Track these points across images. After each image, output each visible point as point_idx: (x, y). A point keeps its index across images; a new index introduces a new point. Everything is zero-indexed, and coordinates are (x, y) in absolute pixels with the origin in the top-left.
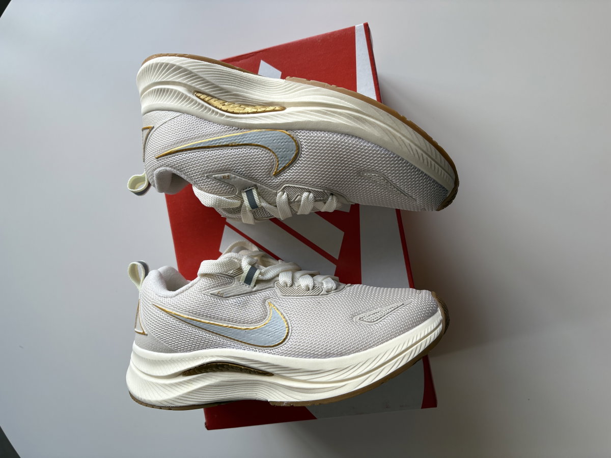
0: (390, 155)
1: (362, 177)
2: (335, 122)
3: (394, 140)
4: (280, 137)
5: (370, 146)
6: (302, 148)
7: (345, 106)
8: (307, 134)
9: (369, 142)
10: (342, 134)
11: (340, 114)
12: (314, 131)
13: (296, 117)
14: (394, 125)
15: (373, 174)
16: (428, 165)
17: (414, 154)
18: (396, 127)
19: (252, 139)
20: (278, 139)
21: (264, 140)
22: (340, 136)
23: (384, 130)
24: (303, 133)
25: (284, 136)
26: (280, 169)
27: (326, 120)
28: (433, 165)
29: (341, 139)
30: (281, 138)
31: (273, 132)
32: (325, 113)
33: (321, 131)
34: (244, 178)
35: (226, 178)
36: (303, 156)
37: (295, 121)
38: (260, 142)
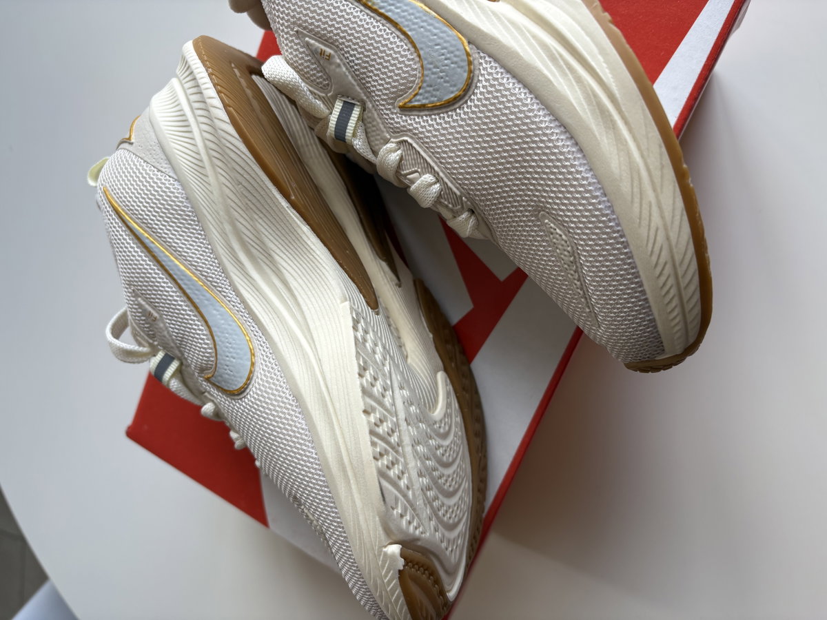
0: (610, 220)
1: (538, 220)
2: (559, 87)
3: (637, 200)
4: (452, 46)
5: (587, 178)
6: (474, 93)
7: (598, 70)
8: (497, 73)
9: (591, 170)
10: (556, 119)
11: (579, 80)
12: (514, 77)
13: (501, 27)
14: (657, 174)
15: (558, 231)
16: (662, 288)
17: (652, 252)
18: (657, 181)
19: (404, 17)
20: (445, 48)
21: (421, 33)
22: (551, 121)
23: (632, 168)
24: (491, 68)
25: (458, 50)
26: (416, 103)
27: (546, 72)
28: (671, 295)
29: (547, 128)
30: (451, 49)
31: (445, 29)
32: (553, 58)
33: (525, 86)
34: (353, 77)
35: (325, 57)
36: (466, 109)
37: (492, 34)
38: (414, 32)
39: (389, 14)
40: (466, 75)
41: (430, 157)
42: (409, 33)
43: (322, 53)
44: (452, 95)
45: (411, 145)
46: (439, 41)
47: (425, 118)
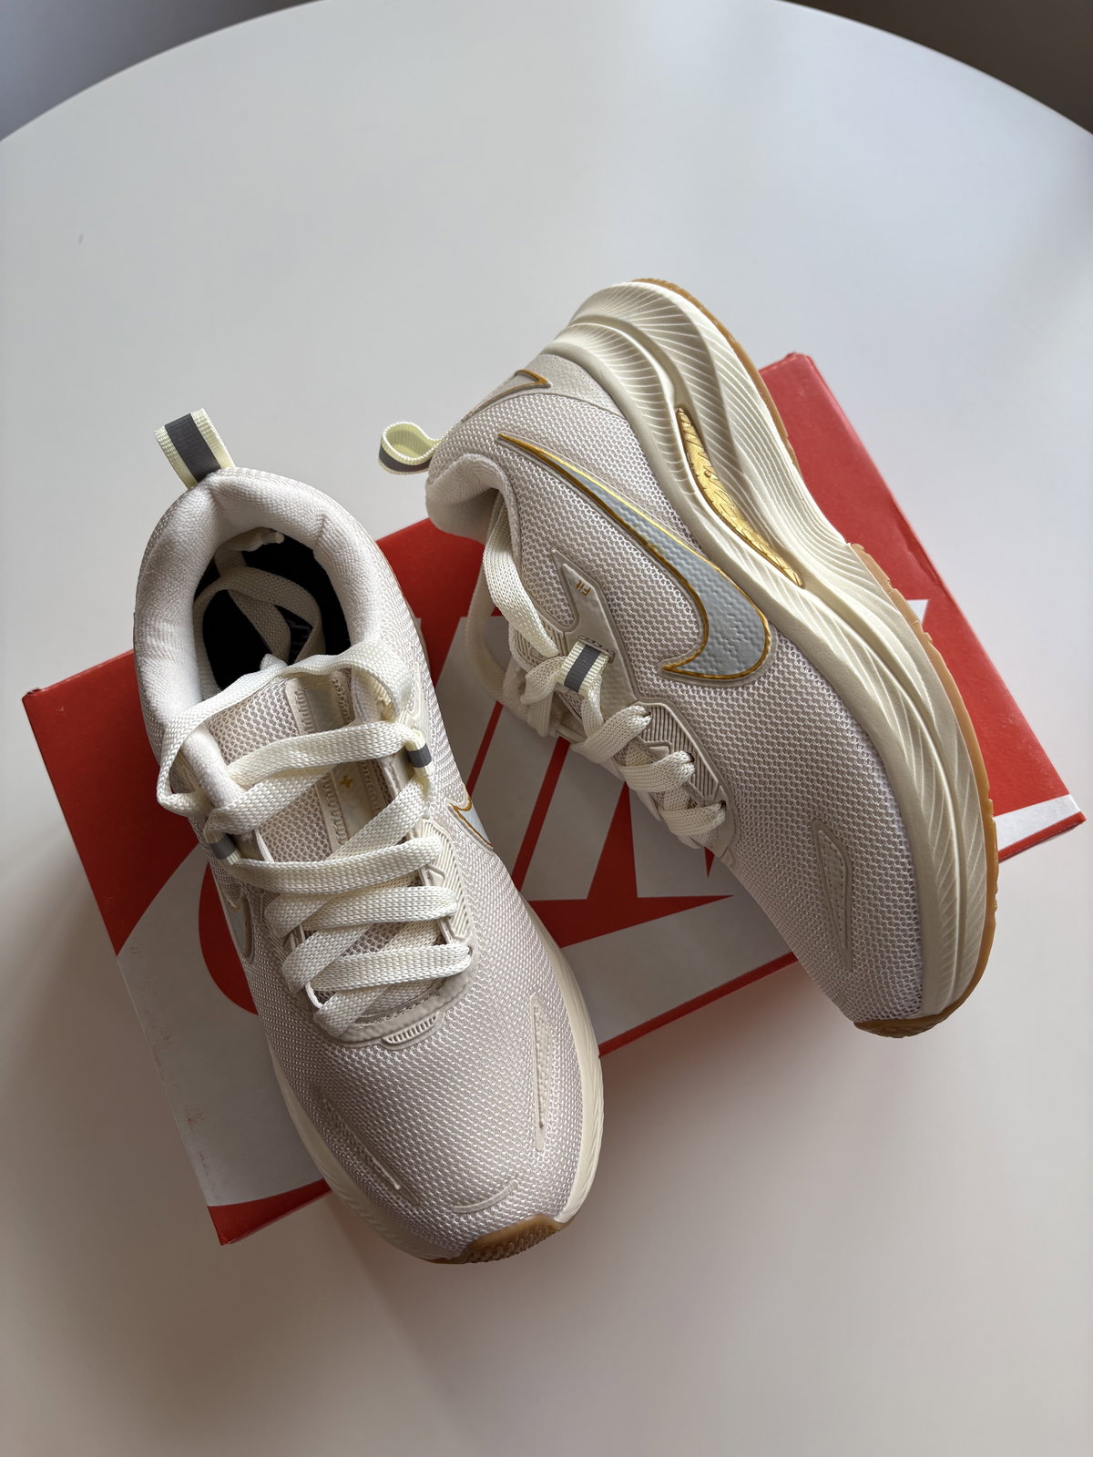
0: (901, 843)
2: (869, 692)
3: (937, 826)
4: (748, 620)
5: (884, 793)
6: (764, 675)
7: (915, 686)
8: (799, 661)
9: (889, 785)
10: (858, 724)
11: (892, 691)
13: (811, 617)
17: (943, 886)
21: (713, 597)
22: (852, 725)
23: (938, 792)
24: (793, 654)
25: (756, 626)
26: (688, 670)
29: (847, 731)
30: (747, 623)
31: (745, 601)
32: (867, 663)
34: (610, 621)
35: (582, 590)
36: (751, 690)
37: (801, 621)
38: (704, 594)
39: (678, 568)
40: (760, 654)
41: (690, 732)
42: (698, 594)
43: (580, 585)
44: (738, 672)
45: (669, 714)
46: (733, 611)
47: (695, 688)
